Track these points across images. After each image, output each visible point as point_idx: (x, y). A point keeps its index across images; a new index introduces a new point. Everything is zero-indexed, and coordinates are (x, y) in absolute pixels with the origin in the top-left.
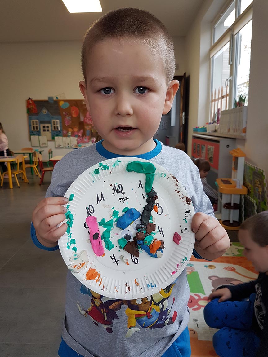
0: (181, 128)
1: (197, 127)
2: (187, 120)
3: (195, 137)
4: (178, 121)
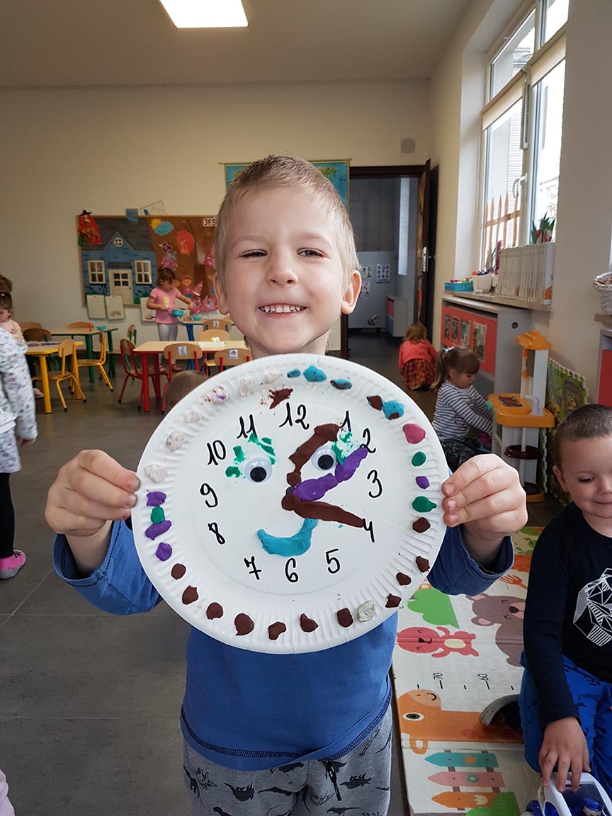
0: (420, 282)
1: (452, 281)
2: (431, 263)
3: (448, 303)
4: (413, 265)
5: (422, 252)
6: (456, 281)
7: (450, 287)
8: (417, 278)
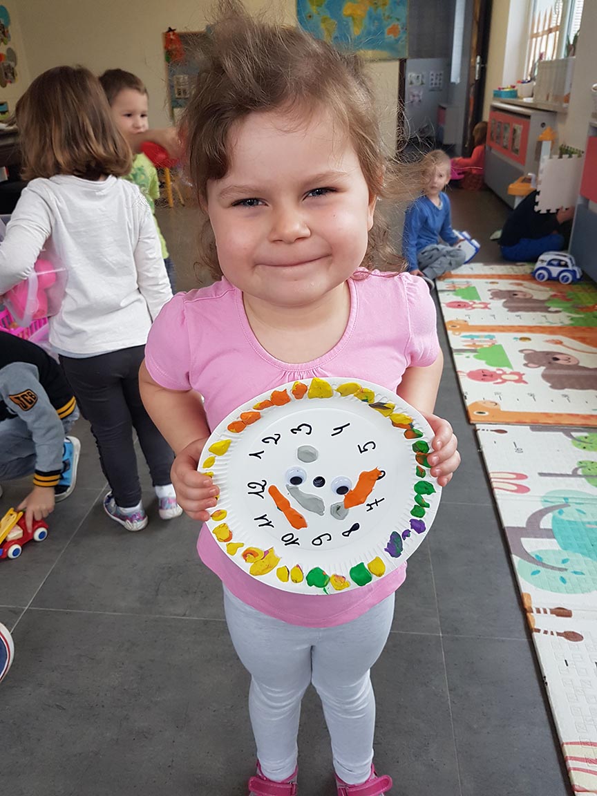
0: (472, 90)
1: (500, 89)
2: (483, 71)
3: (495, 109)
4: (466, 72)
5: (475, 61)
6: (503, 89)
7: (498, 94)
8: (469, 86)
